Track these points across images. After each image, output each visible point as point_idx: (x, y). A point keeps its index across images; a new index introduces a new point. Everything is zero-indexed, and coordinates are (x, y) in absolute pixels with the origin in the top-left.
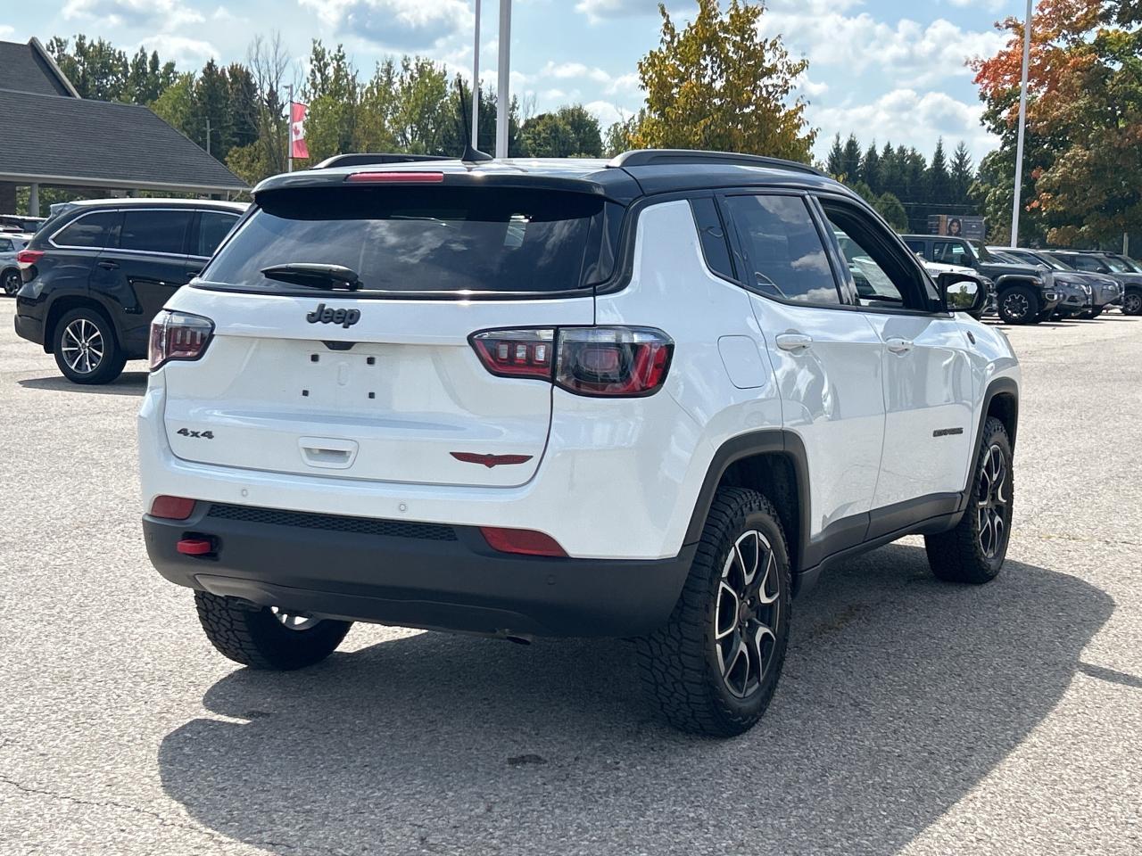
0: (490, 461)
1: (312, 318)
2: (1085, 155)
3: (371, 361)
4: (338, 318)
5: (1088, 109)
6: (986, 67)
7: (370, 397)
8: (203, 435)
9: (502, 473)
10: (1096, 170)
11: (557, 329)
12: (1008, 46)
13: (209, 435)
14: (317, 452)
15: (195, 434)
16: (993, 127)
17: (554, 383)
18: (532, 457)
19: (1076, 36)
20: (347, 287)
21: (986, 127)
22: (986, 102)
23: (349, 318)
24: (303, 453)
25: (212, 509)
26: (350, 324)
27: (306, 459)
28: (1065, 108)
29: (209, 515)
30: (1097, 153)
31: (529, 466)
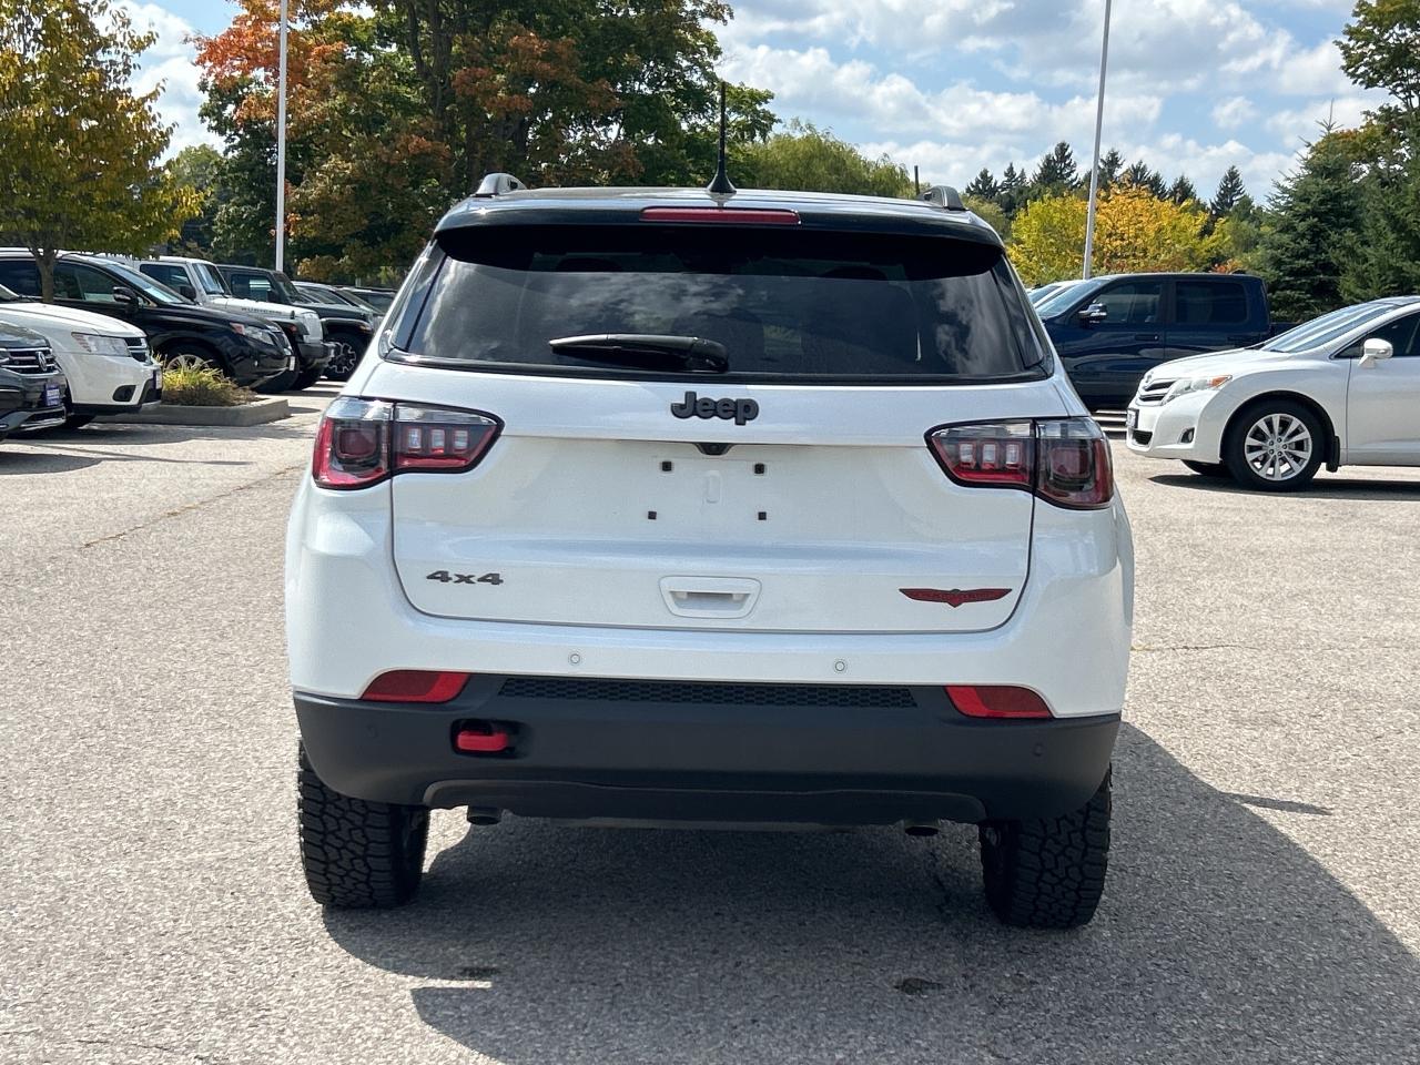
0: (955, 598)
1: (680, 411)
2: (348, 168)
3: (759, 469)
4: (725, 411)
5: (344, 111)
6: (212, 46)
7: (760, 519)
8: (483, 579)
9: (971, 613)
10: (361, 187)
11: (1034, 422)
12: (234, 23)
13: (495, 579)
14: (685, 597)
15: (467, 579)
16: (214, 124)
17: (1035, 493)
18: (1011, 590)
19: (315, 18)
20: (711, 368)
21: (206, 125)
22: (207, 93)
23: (743, 412)
24: (670, 600)
25: (506, 684)
26: (746, 419)
27: (676, 610)
28: (319, 107)
29: (500, 693)
30: (360, 168)
31: (1007, 602)
